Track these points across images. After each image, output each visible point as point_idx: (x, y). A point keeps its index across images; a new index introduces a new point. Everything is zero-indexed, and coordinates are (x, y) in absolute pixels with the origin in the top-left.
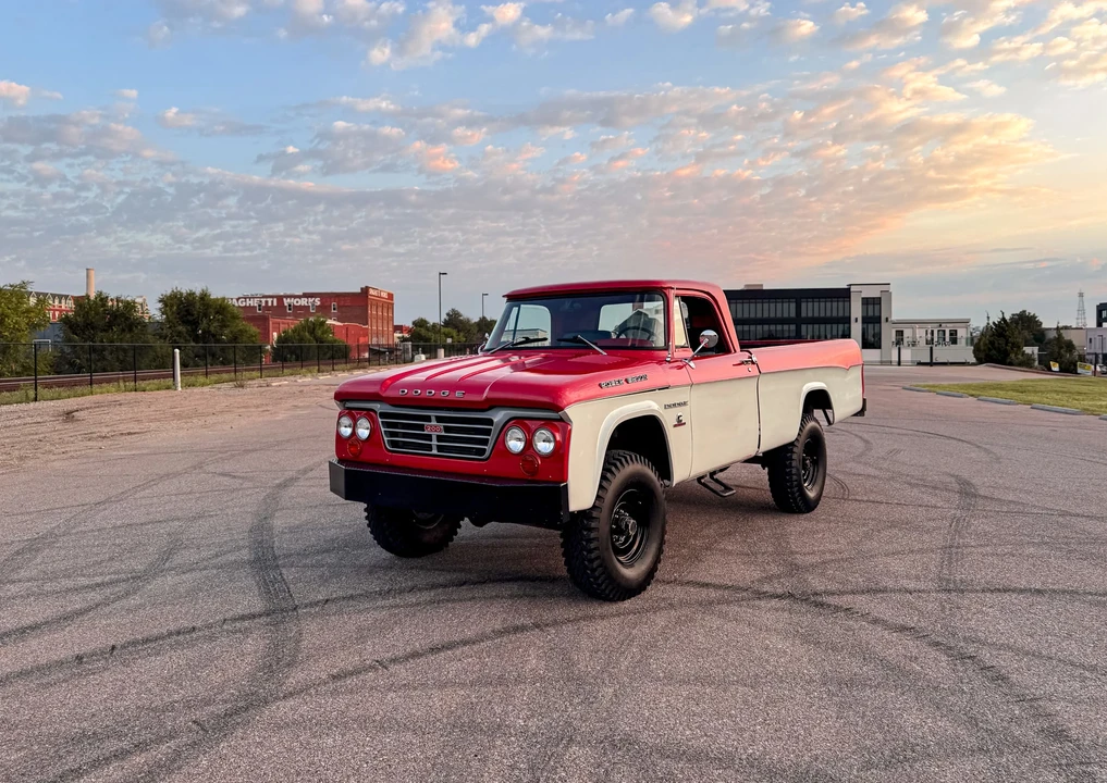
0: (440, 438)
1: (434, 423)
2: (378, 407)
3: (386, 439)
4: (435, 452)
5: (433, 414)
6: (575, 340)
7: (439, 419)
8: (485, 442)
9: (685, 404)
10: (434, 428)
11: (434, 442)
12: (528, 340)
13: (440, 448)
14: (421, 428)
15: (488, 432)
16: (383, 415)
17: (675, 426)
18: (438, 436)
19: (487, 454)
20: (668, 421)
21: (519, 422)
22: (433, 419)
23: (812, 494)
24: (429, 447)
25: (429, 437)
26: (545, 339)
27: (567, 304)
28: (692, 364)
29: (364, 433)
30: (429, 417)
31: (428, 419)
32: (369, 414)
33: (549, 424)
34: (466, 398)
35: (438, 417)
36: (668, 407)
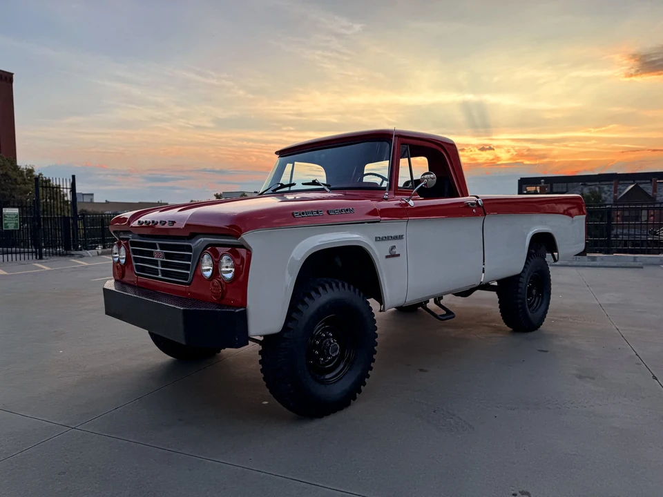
0: (164, 264)
1: (158, 250)
2: (131, 236)
3: (134, 264)
4: (160, 276)
5: (157, 242)
6: (314, 183)
7: (163, 247)
8: (188, 267)
9: (401, 237)
10: (159, 255)
11: (160, 267)
12: (282, 186)
13: (162, 273)
14: (151, 254)
15: (188, 258)
17: (387, 257)
18: (162, 262)
19: (190, 278)
20: (378, 252)
21: (212, 249)
22: (158, 246)
24: (157, 272)
25: (155, 263)
28: (411, 202)
30: (155, 244)
31: (154, 246)
33: (234, 252)
34: (175, 226)
35: (160, 244)
36: (378, 239)
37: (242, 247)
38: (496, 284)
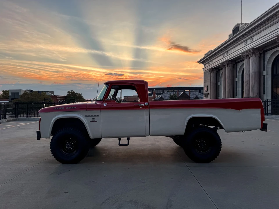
9: (98, 116)
17: (90, 122)
20: (87, 120)
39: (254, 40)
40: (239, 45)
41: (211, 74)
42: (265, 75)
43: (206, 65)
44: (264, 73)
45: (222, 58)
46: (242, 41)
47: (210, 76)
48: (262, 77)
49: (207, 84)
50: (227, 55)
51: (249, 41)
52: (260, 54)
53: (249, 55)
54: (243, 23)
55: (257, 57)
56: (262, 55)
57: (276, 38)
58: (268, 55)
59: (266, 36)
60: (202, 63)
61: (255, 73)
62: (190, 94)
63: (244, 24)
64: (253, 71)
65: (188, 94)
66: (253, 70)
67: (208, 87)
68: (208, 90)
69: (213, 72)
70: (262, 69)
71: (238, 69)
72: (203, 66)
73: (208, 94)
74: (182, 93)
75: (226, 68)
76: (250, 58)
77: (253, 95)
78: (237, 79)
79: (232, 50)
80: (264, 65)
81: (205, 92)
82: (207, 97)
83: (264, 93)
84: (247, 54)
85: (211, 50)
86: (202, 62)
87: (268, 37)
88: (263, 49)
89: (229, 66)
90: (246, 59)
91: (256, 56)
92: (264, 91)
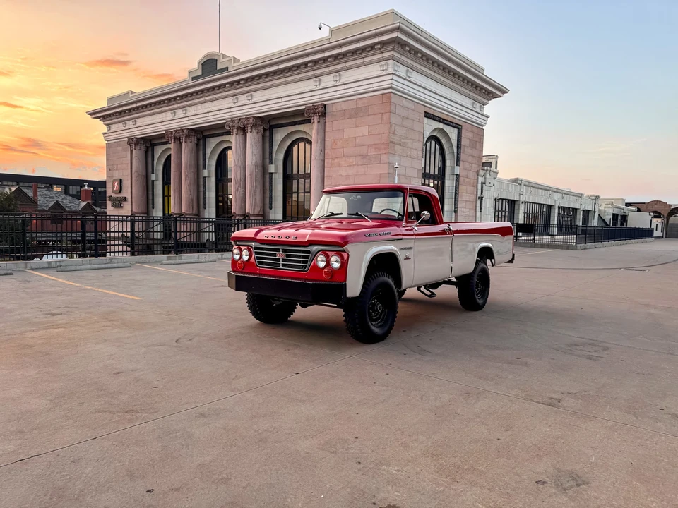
0: (284, 260)
1: (281, 252)
2: (253, 244)
3: (257, 260)
4: (281, 267)
5: (281, 248)
6: (357, 214)
7: (284, 251)
8: (306, 262)
9: (411, 248)
10: (281, 255)
11: (281, 262)
12: (333, 214)
13: (284, 265)
14: (275, 255)
15: (308, 257)
16: (255, 248)
17: (405, 259)
19: (307, 268)
20: (401, 256)
21: (324, 252)
22: (281, 250)
23: (480, 302)
24: (279, 265)
25: (278, 260)
26: (342, 214)
27: (353, 196)
28: (416, 228)
29: (246, 258)
31: (278, 250)
32: (248, 248)
33: (338, 253)
34: (297, 240)
35: (283, 250)
36: (401, 249)
37: (344, 251)
38: (455, 280)
39: (255, 100)
40: (217, 99)
41: (134, 151)
42: (272, 173)
43: (114, 127)
44: (272, 169)
45: (168, 119)
46: (227, 93)
47: (129, 155)
48: (268, 176)
49: (117, 175)
50: (182, 116)
51: (243, 99)
52: (265, 130)
53: (245, 127)
54: (228, 57)
55: (260, 134)
56: (268, 134)
57: (304, 107)
58: (279, 135)
59: (284, 99)
60: (103, 118)
61: (256, 165)
62: (35, 194)
63: (229, 59)
64: (254, 162)
65: (30, 193)
66: (253, 159)
67: (124, 183)
68: (123, 190)
69: (138, 147)
70: (267, 161)
71: (209, 151)
72: (105, 129)
73: (125, 199)
74: (13, 189)
75: (181, 143)
76: (245, 135)
77: (254, 209)
78: (205, 173)
79: (199, 106)
80: (271, 153)
81: (114, 195)
82: (121, 207)
83: (271, 208)
84: (241, 125)
85: (132, 92)
86: (101, 116)
87: (287, 103)
88: (269, 122)
89: (189, 141)
90: (237, 134)
91: (258, 133)
92: (271, 204)
